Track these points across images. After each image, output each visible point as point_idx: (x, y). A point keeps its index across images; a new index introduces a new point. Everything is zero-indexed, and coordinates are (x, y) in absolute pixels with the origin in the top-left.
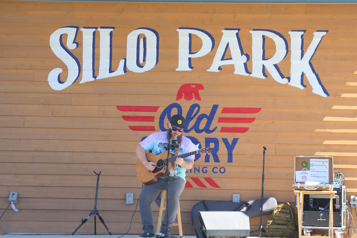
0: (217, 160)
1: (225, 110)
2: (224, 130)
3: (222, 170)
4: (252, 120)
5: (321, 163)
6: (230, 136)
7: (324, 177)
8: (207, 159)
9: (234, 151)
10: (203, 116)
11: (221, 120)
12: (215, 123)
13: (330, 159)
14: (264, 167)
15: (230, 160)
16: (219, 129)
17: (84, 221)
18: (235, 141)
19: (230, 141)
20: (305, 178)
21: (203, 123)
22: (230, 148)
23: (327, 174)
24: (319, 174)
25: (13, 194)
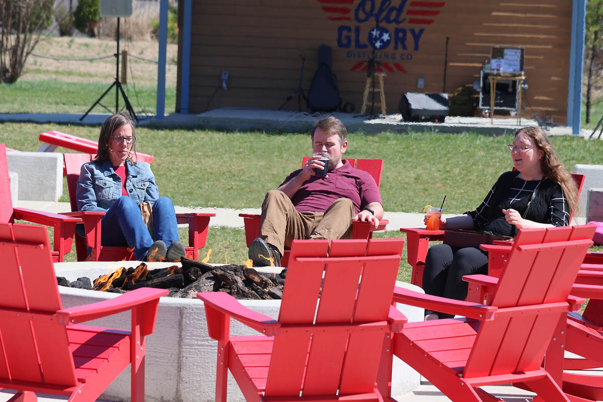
0: (404, 47)
1: (413, 4)
2: (411, 21)
3: (409, 57)
4: (437, 13)
5: (514, 53)
6: (417, 27)
7: (516, 66)
8: (396, 47)
9: (421, 40)
10: (393, 9)
11: (409, 12)
12: (404, 15)
13: (522, 50)
14: (446, 55)
15: (416, 48)
16: (407, 20)
17: (289, 99)
18: (421, 31)
19: (417, 31)
20: (499, 66)
21: (393, 15)
22: (417, 37)
23: (518, 63)
24: (512, 62)
25: (225, 74)
